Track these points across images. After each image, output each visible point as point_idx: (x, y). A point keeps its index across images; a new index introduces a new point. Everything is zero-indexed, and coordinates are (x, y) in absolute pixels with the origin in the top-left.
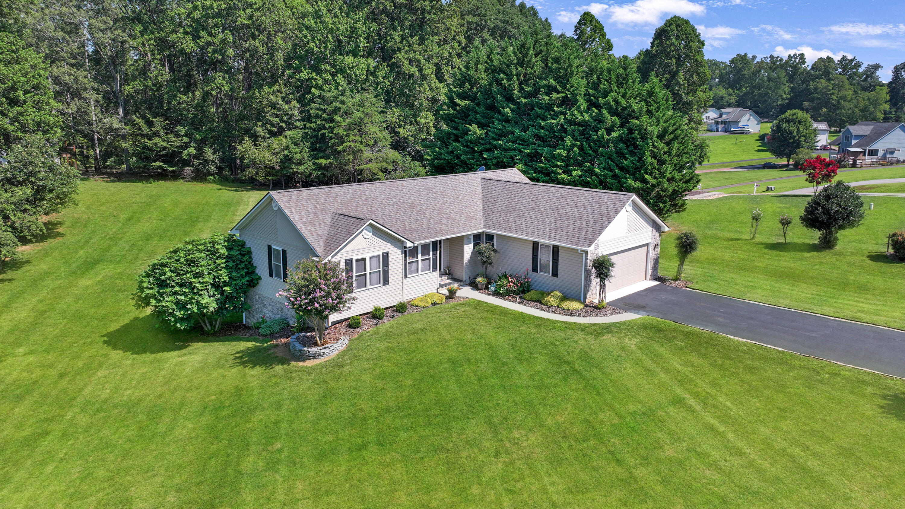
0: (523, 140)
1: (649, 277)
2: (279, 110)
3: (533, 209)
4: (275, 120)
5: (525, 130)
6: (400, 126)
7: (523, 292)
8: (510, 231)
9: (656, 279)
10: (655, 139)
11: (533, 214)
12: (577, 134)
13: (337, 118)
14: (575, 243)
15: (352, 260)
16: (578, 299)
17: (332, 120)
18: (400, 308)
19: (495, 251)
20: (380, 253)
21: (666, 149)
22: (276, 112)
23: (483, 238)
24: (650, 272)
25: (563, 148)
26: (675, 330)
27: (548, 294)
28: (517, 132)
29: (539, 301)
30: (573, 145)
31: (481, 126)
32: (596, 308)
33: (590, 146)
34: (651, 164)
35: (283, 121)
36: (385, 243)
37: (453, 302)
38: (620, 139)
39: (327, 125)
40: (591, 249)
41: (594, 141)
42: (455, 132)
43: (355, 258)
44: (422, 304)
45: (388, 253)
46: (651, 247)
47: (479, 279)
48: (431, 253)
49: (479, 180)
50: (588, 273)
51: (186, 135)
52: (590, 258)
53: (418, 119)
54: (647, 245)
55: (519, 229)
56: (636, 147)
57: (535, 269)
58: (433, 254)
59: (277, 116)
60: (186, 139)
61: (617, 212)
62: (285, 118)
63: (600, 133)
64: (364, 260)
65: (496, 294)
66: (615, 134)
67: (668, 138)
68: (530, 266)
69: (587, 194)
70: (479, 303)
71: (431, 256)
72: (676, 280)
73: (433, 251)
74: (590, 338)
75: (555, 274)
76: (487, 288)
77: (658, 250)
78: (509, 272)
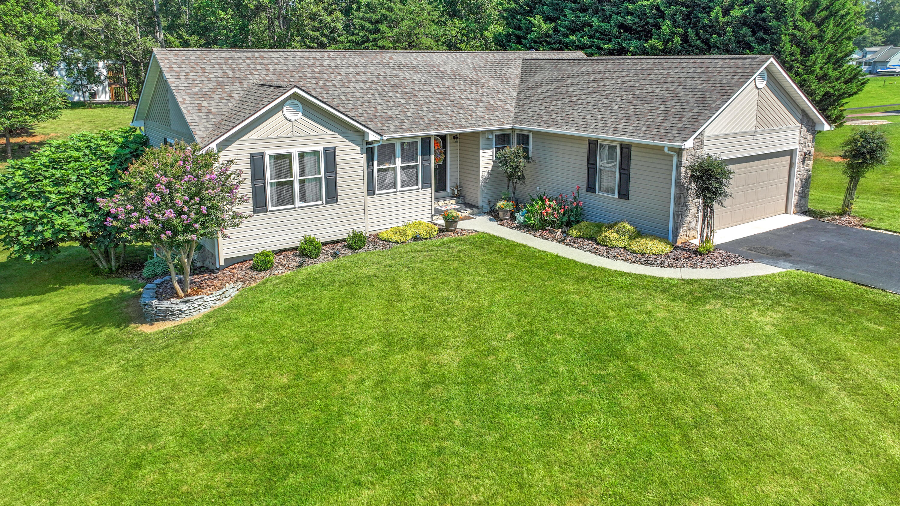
0: (603, 33)
1: (792, 208)
2: (321, 22)
3: (594, 92)
4: (314, 34)
5: (607, 19)
7: (569, 224)
8: (552, 125)
9: (805, 213)
10: (798, 16)
11: (592, 99)
12: (679, 18)
13: (383, 27)
14: (660, 136)
15: (262, 155)
16: (663, 237)
17: (377, 31)
18: (352, 244)
19: (527, 158)
20: (320, 148)
21: (816, 31)
22: (316, 24)
23: (513, 139)
24: (794, 199)
25: (659, 39)
27: (610, 227)
28: (596, 22)
29: (593, 239)
30: (672, 34)
31: (548, 19)
32: (696, 252)
33: (697, 34)
34: (792, 54)
35: (323, 35)
36: (329, 132)
37: (448, 238)
38: (744, 21)
39: (371, 37)
40: (689, 144)
41: (704, 27)
43: (268, 152)
44: (396, 237)
45: (334, 149)
46: (798, 157)
47: (500, 204)
48: (420, 158)
49: (520, 61)
50: (682, 191)
52: (685, 162)
54: (791, 153)
55: (567, 121)
56: (766, 30)
57: (591, 188)
58: (423, 160)
59: (318, 29)
61: (740, 84)
62: (326, 32)
63: (713, 14)
64: (288, 156)
65: (526, 227)
66: (736, 13)
67: (819, 16)
68: (583, 185)
70: (490, 239)
71: (419, 162)
72: (843, 214)
73: (423, 154)
75: (624, 194)
76: (513, 218)
77: (810, 163)
78: (550, 193)
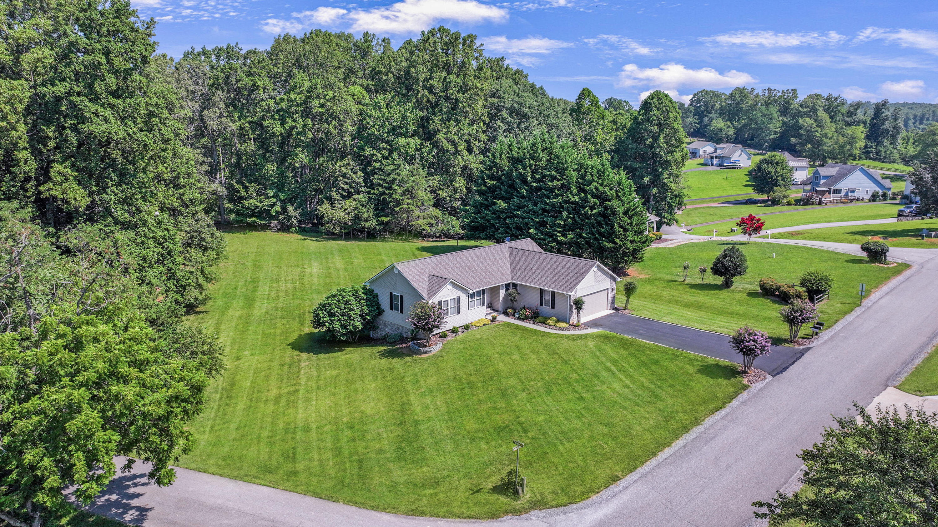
0: (534, 212)
1: (609, 308)
2: (349, 179)
3: (540, 269)
4: (346, 187)
5: (535, 204)
6: (440, 189)
7: (535, 317)
8: (527, 282)
9: (613, 309)
10: (621, 215)
11: (540, 272)
12: (570, 209)
13: (395, 186)
14: (564, 290)
15: (441, 301)
16: (565, 321)
17: (390, 188)
18: (466, 327)
19: (518, 294)
20: (455, 297)
21: (629, 221)
22: (346, 180)
23: (511, 286)
24: (609, 305)
25: (562, 219)
26: (615, 337)
27: (549, 319)
28: (531, 206)
29: (544, 323)
30: (568, 217)
31: (504, 199)
32: (575, 326)
33: (579, 218)
34: (619, 231)
35: (353, 188)
36: (459, 291)
37: (495, 324)
38: (599, 214)
39: (387, 192)
40: (572, 294)
41: (582, 215)
42: (486, 202)
43: (443, 300)
44: (478, 325)
45: (459, 297)
46: (610, 290)
47: (509, 310)
48: (482, 296)
49: (507, 248)
50: (571, 307)
51: (273, 197)
52: (572, 298)
53: (454, 183)
54: (608, 289)
55: (532, 281)
56: (610, 220)
57: (541, 304)
59: (347, 183)
60: (274, 200)
61: (588, 272)
62: (353, 185)
63: (586, 209)
64: (448, 301)
65: (519, 318)
66: (595, 211)
67: (631, 213)
68: (539, 303)
69: (571, 260)
70: (509, 325)
71: (482, 298)
72: (625, 309)
73: (483, 294)
74: (570, 342)
75: (553, 307)
76: (514, 315)
77: (615, 292)
78: (526, 306)
